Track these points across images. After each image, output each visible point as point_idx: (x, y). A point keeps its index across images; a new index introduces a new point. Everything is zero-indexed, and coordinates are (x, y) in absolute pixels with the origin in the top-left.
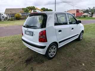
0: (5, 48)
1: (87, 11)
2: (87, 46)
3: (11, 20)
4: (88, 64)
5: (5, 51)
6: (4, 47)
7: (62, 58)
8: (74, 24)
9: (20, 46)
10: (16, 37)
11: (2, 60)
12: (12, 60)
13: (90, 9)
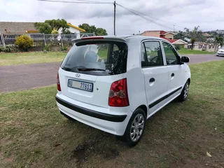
0: (10, 122)
1: (180, 36)
2: (202, 113)
3: (7, 51)
4: (218, 152)
5: (12, 131)
6: (5, 119)
7: (158, 141)
8: (173, 64)
9: (48, 118)
10: (31, 94)
11: (10, 155)
12: (37, 152)
13: (188, 30)
